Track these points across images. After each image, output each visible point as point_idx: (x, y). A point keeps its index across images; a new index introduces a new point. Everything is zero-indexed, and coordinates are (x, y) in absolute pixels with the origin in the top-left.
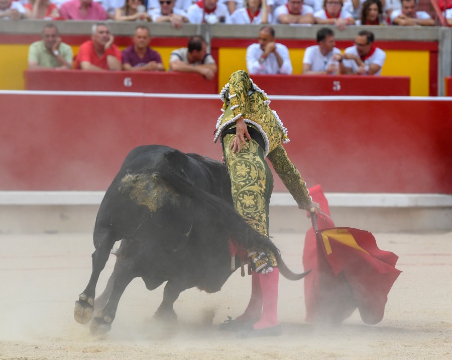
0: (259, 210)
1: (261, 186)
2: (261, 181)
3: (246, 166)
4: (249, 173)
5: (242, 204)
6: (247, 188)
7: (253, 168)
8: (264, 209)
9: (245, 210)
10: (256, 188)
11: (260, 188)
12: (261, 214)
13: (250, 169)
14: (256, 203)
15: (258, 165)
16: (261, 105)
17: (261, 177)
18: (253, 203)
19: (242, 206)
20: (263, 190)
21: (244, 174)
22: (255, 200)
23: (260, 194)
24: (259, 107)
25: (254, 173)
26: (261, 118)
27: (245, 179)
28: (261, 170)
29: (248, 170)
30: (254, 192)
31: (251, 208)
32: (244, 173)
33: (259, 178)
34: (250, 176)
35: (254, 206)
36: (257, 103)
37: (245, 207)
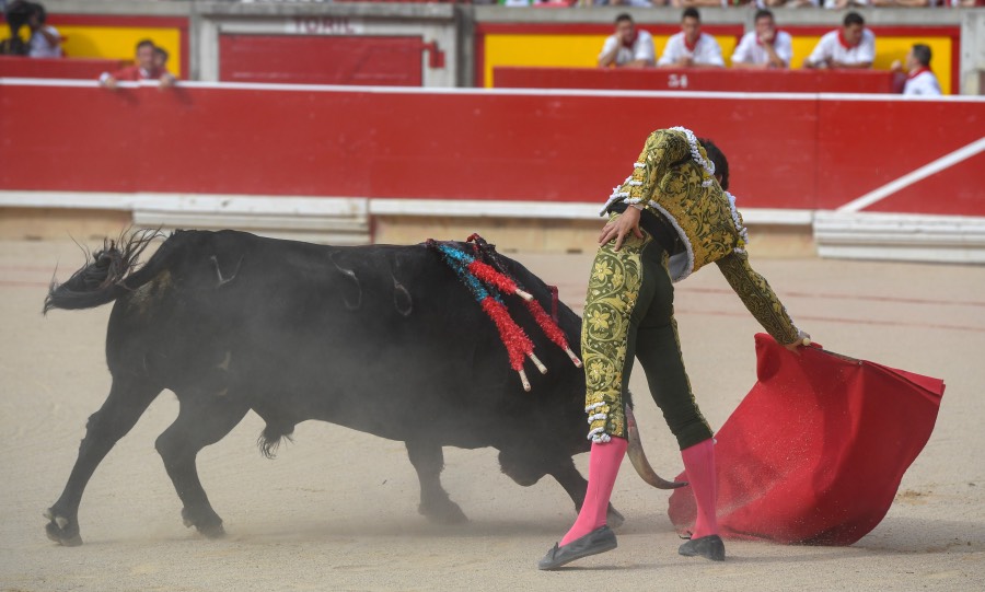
0: (613, 338)
1: (625, 300)
2: (628, 293)
3: (608, 265)
4: (610, 277)
5: (589, 325)
6: (601, 301)
7: (618, 270)
8: (624, 339)
9: (591, 335)
10: (616, 302)
11: (624, 304)
12: (615, 346)
13: (613, 271)
14: (611, 326)
15: (628, 266)
16: (692, 184)
17: (630, 286)
18: (605, 325)
19: (588, 327)
20: (629, 307)
21: (602, 279)
22: (610, 322)
23: (622, 314)
24: (686, 186)
25: (618, 279)
26: (683, 205)
27: (601, 285)
28: (633, 275)
29: (610, 272)
30: (610, 309)
31: (601, 333)
32: (601, 277)
33: (625, 288)
34: (610, 282)
35: (606, 330)
36: (684, 179)
37: (593, 331)
